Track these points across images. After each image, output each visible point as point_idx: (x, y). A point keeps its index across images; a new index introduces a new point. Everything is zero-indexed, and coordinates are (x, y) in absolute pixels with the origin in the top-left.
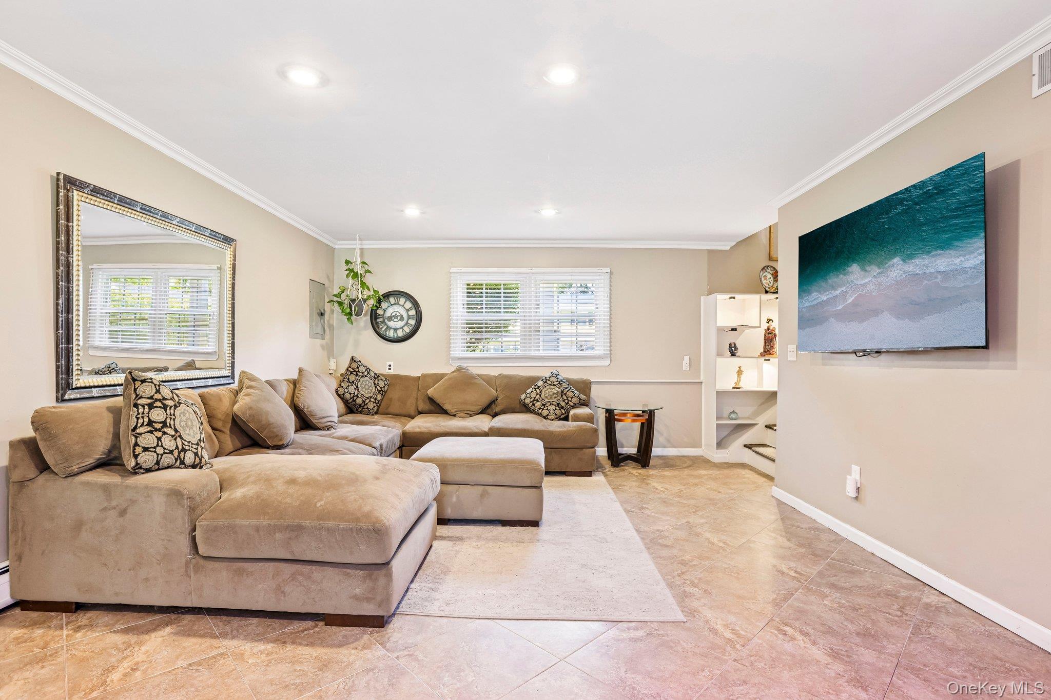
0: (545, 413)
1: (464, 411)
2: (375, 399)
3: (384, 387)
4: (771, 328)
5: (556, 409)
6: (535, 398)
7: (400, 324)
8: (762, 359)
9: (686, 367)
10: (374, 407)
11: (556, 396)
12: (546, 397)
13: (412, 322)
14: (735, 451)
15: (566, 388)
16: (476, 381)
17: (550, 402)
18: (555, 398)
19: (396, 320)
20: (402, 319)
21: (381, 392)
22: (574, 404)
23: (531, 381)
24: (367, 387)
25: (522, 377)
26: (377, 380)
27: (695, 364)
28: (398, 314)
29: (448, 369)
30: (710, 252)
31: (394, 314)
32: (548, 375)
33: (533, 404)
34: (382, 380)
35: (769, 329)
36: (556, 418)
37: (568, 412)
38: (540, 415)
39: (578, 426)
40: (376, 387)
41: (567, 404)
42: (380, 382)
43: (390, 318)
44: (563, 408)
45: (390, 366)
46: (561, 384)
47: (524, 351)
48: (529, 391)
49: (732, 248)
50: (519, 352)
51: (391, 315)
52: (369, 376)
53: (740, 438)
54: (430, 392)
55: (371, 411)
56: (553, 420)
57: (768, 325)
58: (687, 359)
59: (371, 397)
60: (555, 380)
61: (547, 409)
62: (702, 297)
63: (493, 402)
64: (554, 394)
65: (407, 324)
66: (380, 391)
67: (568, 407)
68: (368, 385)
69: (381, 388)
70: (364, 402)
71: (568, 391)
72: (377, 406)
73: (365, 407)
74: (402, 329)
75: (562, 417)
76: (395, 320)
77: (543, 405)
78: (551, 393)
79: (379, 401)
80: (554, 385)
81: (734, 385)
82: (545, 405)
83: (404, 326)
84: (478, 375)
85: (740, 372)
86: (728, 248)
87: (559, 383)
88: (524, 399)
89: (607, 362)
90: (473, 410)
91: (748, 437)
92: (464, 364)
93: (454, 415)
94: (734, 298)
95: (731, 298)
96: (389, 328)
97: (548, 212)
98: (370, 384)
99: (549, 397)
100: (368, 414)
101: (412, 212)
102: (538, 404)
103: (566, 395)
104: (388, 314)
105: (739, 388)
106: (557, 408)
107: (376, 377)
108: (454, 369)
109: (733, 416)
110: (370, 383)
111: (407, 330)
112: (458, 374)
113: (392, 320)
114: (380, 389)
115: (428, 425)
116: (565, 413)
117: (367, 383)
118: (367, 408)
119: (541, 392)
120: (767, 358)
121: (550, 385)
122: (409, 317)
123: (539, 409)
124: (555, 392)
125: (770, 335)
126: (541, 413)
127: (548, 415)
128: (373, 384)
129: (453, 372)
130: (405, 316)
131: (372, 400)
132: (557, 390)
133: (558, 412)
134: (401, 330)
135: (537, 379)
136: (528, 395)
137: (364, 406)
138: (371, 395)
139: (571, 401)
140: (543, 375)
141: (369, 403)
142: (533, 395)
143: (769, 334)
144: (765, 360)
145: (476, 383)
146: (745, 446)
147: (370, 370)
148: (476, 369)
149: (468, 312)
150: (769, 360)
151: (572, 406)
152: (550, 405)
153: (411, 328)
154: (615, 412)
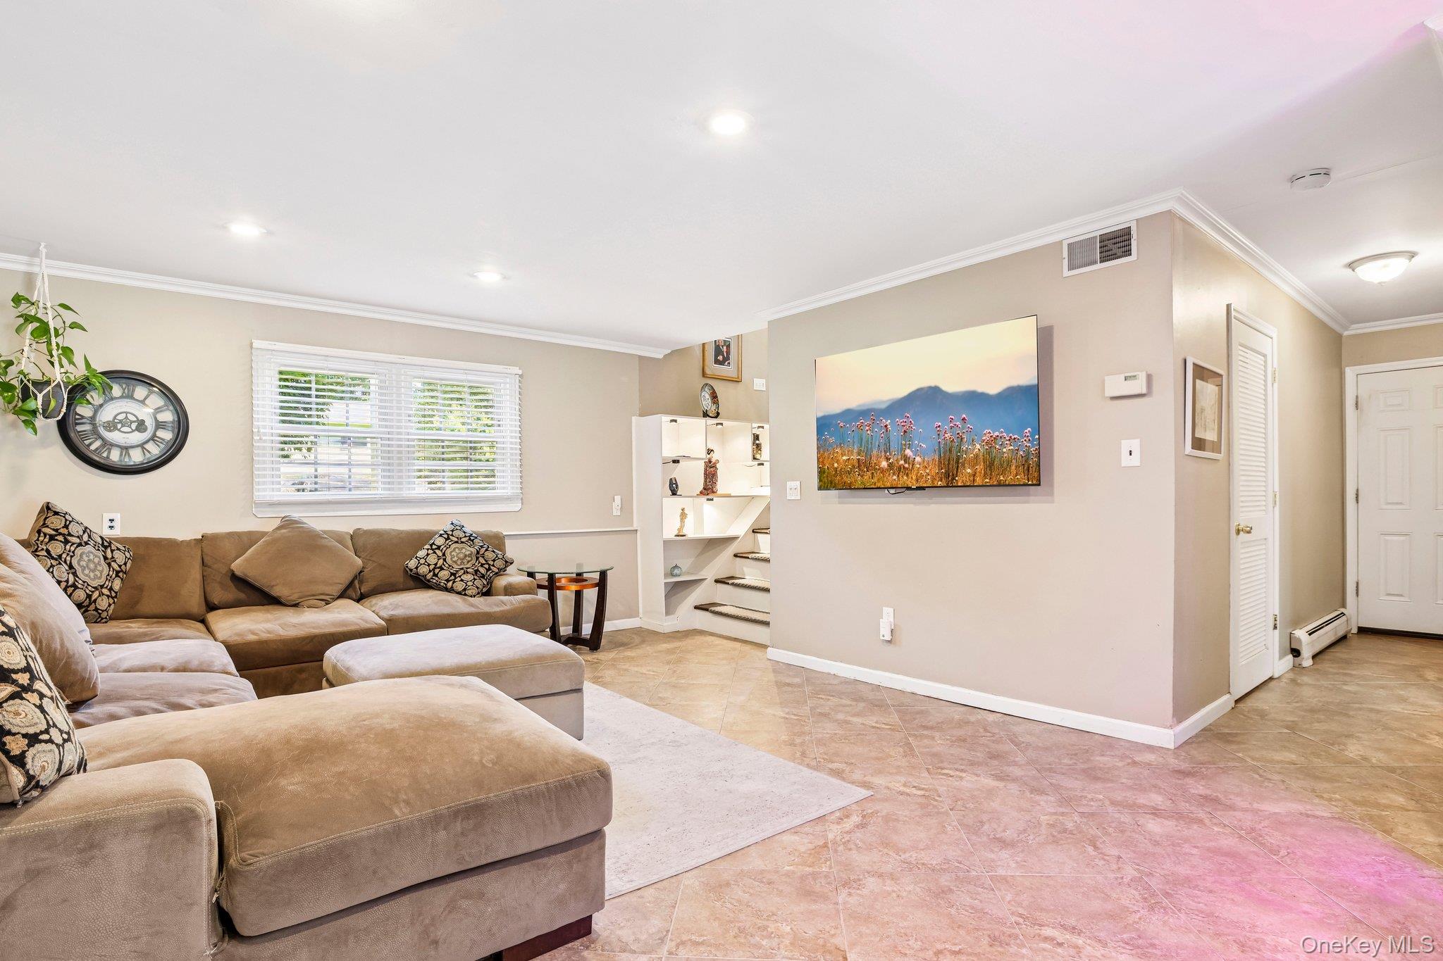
0: (459, 586)
1: (314, 595)
2: (111, 589)
3: (125, 564)
4: (713, 460)
5: (475, 579)
6: (436, 564)
7: (137, 438)
8: (704, 499)
9: (616, 512)
10: (110, 605)
11: (470, 559)
12: (455, 562)
13: (167, 435)
14: (686, 616)
15: (482, 547)
16: (324, 542)
17: (462, 569)
18: (468, 562)
19: (126, 429)
20: (141, 426)
21: (121, 574)
22: (498, 569)
23: (420, 539)
24: (92, 566)
25: (402, 532)
26: (109, 550)
27: (626, 507)
28: (132, 418)
29: (265, 523)
30: (640, 358)
31: (121, 417)
32: (449, 528)
33: (436, 575)
34: (118, 549)
35: (710, 462)
36: (478, 593)
37: (490, 582)
38: (451, 590)
39: (524, 601)
40: (109, 565)
41: (488, 570)
42: (117, 554)
43: (111, 426)
44: (483, 576)
45: (112, 520)
46: (472, 541)
47: (389, 489)
48: (421, 553)
49: (666, 356)
50: (380, 492)
51: (115, 418)
52: (91, 543)
53: (689, 598)
54: (238, 566)
55: (104, 615)
56: (474, 596)
57: (708, 456)
58: (618, 498)
59: (102, 587)
60: (462, 535)
61: (462, 580)
62: (633, 418)
63: (359, 576)
64: (466, 556)
65: (153, 438)
66: (118, 572)
67: (491, 575)
68: (94, 563)
69: (120, 566)
70: (89, 596)
71: (487, 550)
72: (114, 603)
73: (92, 607)
74: (143, 448)
75: (485, 590)
76: (123, 429)
77: (452, 574)
78: (461, 556)
79: (116, 593)
80: (462, 542)
81: (676, 533)
82: (455, 574)
83: (147, 442)
84: (325, 532)
85: (683, 515)
86: (661, 356)
87: (470, 539)
88: (417, 568)
89: (517, 506)
90: (330, 593)
91: (698, 595)
92: (296, 514)
93: (296, 605)
94: (676, 421)
95: (672, 421)
96: (107, 445)
97: (489, 276)
98: (96, 560)
99: (459, 562)
100: (95, 622)
101: (245, 230)
102: (444, 574)
103: (483, 557)
104: (106, 415)
105: (683, 536)
106: (476, 577)
107: (106, 544)
108: (277, 523)
109: (676, 571)
110: (96, 556)
111: (155, 450)
112: (289, 532)
113: (115, 428)
114: (118, 569)
115: (269, 626)
116: (488, 584)
117: (92, 557)
118: (96, 609)
119: (444, 555)
120: (709, 497)
121: (457, 542)
122: (160, 425)
123: (448, 581)
124: (468, 553)
125: (712, 469)
126: (452, 587)
127: (465, 589)
128: (102, 558)
129: (279, 528)
130: (150, 423)
131: (105, 591)
132: (468, 550)
133: (478, 583)
134: (139, 450)
135: (431, 534)
136: (422, 561)
137: (88, 606)
138: (101, 582)
139: (493, 565)
140: (439, 529)
141: (100, 599)
142: (432, 559)
143: (711, 467)
144: (708, 500)
145: (326, 546)
146: (696, 608)
147: (91, 531)
148: (318, 522)
149: (284, 422)
150: (712, 500)
151: (497, 573)
152: (464, 573)
153: (162, 446)
154: (557, 575)
